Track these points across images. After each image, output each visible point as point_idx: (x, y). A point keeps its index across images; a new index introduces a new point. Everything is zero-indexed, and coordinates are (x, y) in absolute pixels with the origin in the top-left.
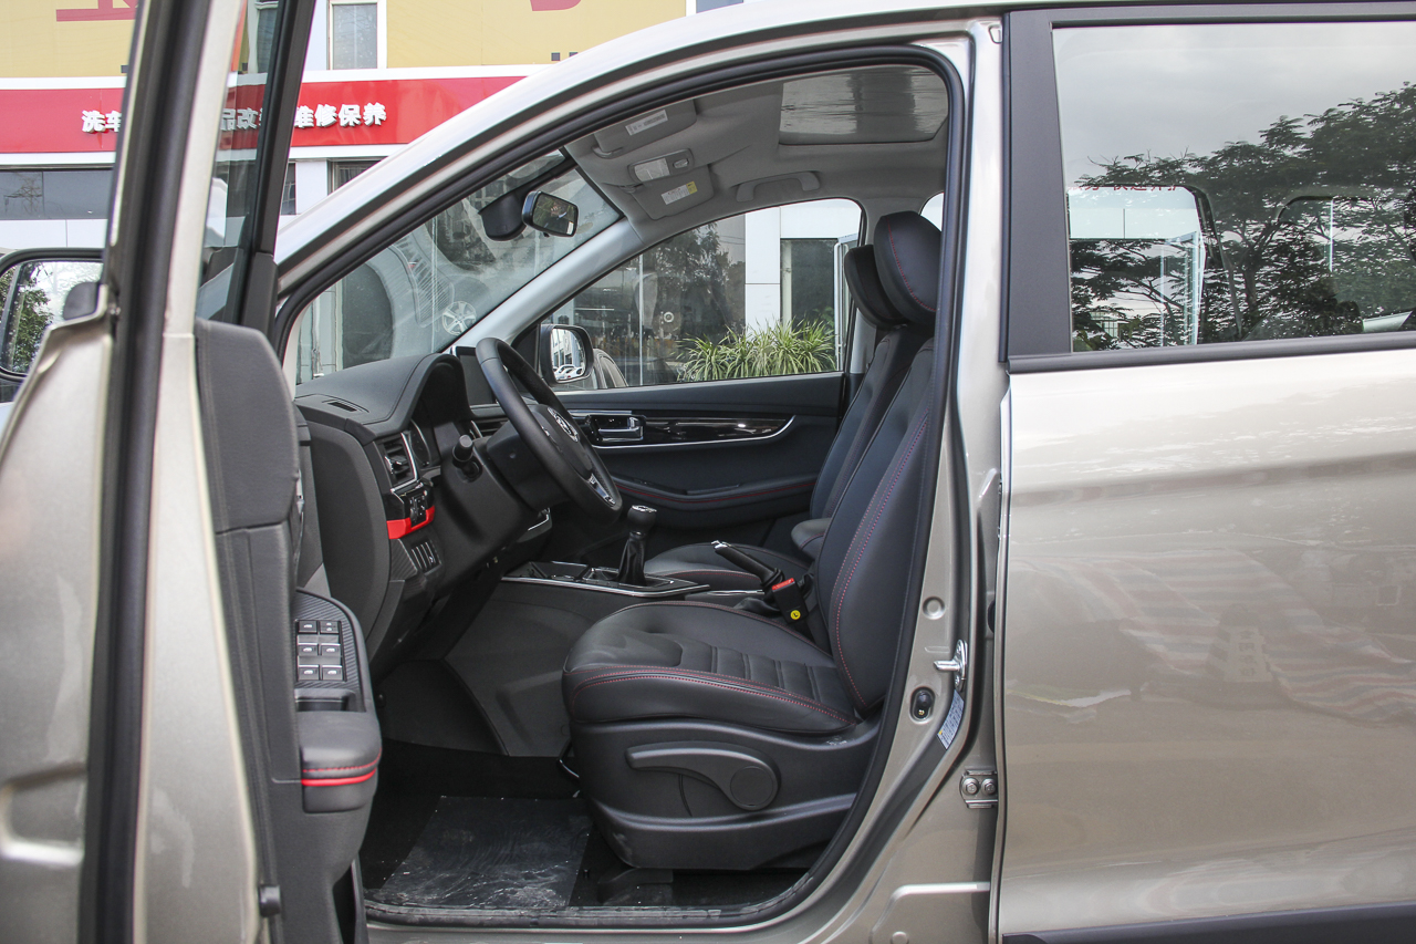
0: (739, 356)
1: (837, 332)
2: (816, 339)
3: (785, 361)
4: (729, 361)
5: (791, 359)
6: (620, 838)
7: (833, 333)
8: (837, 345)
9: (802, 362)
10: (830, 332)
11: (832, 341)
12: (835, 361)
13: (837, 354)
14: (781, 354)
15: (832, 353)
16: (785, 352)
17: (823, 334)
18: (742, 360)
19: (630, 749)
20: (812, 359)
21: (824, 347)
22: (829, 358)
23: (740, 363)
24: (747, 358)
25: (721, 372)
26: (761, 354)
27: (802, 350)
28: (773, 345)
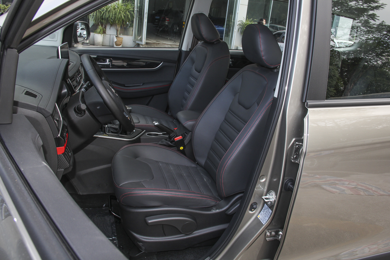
0: (105, 10)
1: (135, 5)
2: (129, 6)
3: (120, 13)
4: (102, 11)
5: (122, 12)
6: (141, 244)
7: (134, 6)
8: (135, 9)
9: (125, 13)
10: (133, 5)
11: (134, 8)
12: (134, 14)
13: (135, 12)
14: (119, 11)
15: (134, 11)
16: (120, 10)
17: (131, 6)
18: (106, 11)
19: (147, 218)
20: (127, 13)
21: (132, 9)
22: (132, 12)
23: (105, 12)
24: (108, 10)
25: (99, 14)
26: (112, 10)
27: (125, 10)
28: (116, 7)
